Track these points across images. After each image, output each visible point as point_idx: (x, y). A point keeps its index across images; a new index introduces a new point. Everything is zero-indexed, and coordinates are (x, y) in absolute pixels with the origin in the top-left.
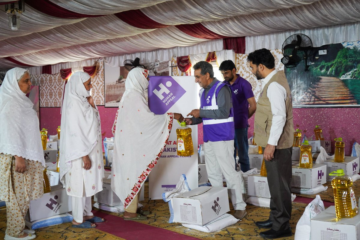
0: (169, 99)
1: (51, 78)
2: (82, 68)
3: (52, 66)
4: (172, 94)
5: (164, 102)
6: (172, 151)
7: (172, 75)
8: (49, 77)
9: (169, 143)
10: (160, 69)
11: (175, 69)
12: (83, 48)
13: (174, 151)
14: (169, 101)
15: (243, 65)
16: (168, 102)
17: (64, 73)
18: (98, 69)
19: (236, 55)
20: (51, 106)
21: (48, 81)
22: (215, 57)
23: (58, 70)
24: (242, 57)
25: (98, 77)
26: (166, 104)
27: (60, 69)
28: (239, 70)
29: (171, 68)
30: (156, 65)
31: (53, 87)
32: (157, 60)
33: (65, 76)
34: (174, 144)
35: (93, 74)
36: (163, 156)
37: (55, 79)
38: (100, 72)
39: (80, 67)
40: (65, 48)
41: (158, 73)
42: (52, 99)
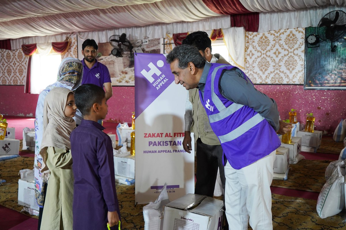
0: (160, 82)
1: (9, 53)
2: (50, 44)
3: (11, 41)
4: (164, 76)
5: (154, 85)
6: (163, 145)
7: (164, 53)
8: (7, 52)
9: (160, 135)
10: (149, 46)
11: (168, 47)
12: (64, 19)
13: (165, 145)
14: (161, 84)
15: (253, 44)
16: (159, 86)
17: (27, 48)
18: (70, 45)
19: (246, 33)
20: (10, 84)
21: (5, 57)
22: (222, 34)
23: (20, 46)
24: (252, 36)
25: (69, 54)
26: (157, 87)
27: (21, 44)
28: (248, 49)
29: (163, 45)
30: (145, 42)
31: (12, 64)
32: (146, 36)
33: (28, 52)
34: (165, 137)
35: (64, 50)
36: (153, 151)
37: (14, 55)
38: (72, 49)
39: (48, 43)
40: (39, 18)
41: (146, 50)
42: (11, 76)
